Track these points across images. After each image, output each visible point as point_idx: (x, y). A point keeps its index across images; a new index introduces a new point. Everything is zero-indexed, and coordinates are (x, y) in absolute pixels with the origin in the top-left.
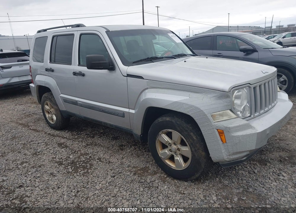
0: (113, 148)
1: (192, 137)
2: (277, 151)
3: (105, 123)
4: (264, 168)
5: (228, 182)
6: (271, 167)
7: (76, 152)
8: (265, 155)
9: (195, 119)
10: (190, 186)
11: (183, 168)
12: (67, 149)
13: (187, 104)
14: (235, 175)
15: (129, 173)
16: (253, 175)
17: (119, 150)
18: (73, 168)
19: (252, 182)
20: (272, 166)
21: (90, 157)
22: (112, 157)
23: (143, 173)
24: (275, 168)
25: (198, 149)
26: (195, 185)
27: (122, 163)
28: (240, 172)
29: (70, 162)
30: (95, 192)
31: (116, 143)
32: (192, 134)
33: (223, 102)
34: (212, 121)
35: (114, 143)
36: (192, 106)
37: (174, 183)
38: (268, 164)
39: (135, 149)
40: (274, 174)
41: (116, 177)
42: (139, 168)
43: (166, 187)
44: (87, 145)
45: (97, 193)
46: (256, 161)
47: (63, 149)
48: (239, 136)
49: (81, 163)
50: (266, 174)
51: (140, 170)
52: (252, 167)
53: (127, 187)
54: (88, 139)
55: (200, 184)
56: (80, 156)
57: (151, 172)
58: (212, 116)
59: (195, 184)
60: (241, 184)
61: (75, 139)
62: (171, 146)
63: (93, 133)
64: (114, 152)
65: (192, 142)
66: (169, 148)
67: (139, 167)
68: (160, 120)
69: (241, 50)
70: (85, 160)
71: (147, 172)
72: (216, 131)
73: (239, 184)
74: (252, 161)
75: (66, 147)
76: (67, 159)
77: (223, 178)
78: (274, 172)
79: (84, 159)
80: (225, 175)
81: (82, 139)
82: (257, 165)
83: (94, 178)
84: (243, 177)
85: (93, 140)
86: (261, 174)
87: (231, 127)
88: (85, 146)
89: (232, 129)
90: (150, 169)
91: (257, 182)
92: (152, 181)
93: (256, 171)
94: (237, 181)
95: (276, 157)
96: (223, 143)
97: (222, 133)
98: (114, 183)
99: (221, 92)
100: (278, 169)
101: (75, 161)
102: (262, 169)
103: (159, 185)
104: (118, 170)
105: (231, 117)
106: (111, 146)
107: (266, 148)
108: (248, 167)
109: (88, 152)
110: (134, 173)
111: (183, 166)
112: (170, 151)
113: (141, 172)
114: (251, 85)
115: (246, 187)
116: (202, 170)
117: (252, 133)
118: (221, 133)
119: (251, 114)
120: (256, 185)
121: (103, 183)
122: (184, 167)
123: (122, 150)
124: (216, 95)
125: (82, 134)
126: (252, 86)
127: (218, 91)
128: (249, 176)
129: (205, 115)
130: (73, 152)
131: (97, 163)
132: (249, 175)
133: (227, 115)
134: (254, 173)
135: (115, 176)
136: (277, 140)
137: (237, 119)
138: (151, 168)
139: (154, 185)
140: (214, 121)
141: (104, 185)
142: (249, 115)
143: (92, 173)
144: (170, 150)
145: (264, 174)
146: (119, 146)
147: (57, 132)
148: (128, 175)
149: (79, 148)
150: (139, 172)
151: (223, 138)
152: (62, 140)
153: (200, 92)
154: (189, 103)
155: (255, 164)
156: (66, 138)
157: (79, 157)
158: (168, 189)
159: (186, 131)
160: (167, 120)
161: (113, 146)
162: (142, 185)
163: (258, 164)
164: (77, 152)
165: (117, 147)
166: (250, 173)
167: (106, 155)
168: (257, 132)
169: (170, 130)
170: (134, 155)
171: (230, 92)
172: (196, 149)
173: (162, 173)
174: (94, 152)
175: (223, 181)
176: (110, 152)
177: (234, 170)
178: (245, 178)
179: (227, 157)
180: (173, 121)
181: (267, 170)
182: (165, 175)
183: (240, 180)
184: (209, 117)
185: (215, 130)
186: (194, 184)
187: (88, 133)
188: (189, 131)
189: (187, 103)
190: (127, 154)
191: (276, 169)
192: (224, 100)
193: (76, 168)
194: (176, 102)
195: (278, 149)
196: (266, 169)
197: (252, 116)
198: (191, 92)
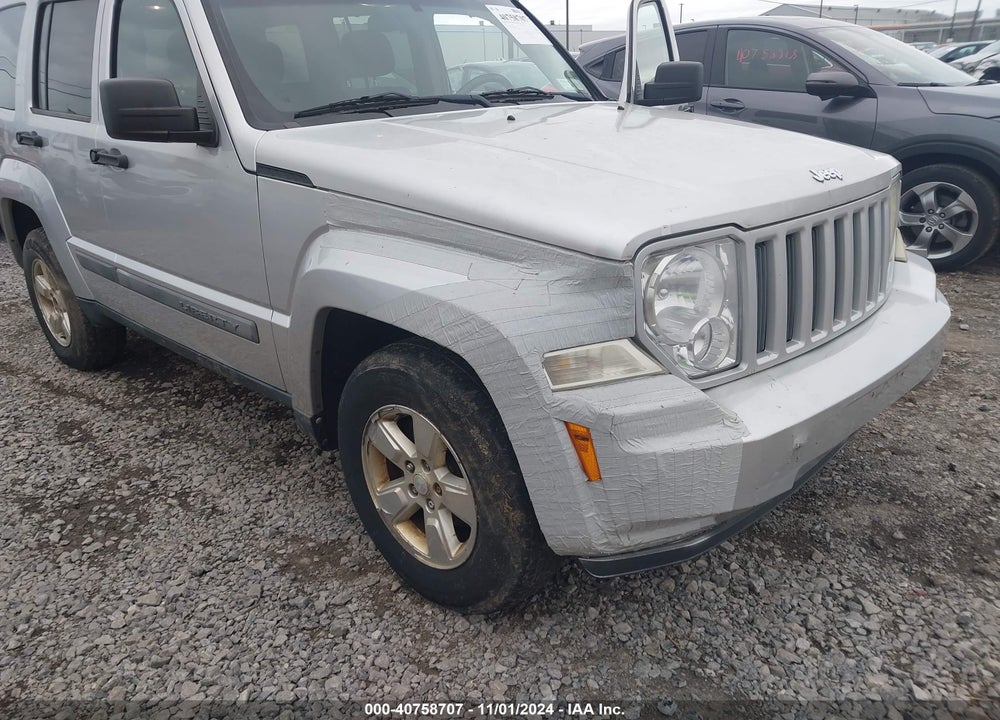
0: (250, 450)
1: (475, 445)
2: (868, 498)
3: (205, 358)
4: (798, 573)
5: (630, 629)
6: (824, 568)
7: (112, 463)
8: (818, 513)
9: (480, 372)
10: (474, 637)
11: (448, 563)
12: (82, 447)
13: (453, 308)
14: (670, 599)
15: (261, 565)
16: (743, 602)
17: (267, 463)
18: (69, 527)
19: (729, 635)
20: (833, 562)
21: (154, 485)
22: (229, 491)
23: (320, 565)
24: (840, 574)
25: (497, 497)
26: (494, 635)
27: (256, 520)
28: (694, 585)
29: (69, 500)
30: (97, 641)
31: (271, 432)
32: (474, 432)
33: (599, 306)
34: (542, 385)
35: (262, 431)
36: (469, 317)
37: (417, 618)
38: (818, 556)
39: (332, 463)
40: (829, 599)
41: (205, 579)
42: (310, 545)
43: (376, 634)
44: (164, 434)
45: (102, 646)
46: (776, 539)
47: (65, 449)
48: (654, 454)
49: (111, 507)
50: (795, 602)
51: (310, 552)
52: (750, 564)
53: (229, 622)
54: (176, 413)
55: (517, 629)
56: (117, 479)
57: (349, 565)
58: (547, 363)
59: (495, 630)
60: (683, 638)
61: (133, 406)
62: (413, 470)
63: (207, 386)
64: (249, 468)
65: (476, 465)
66: (408, 478)
67: (311, 540)
68: (371, 363)
69: (814, 89)
70: (129, 497)
71: (335, 563)
72: (560, 428)
73: (676, 637)
74: (756, 540)
75: (86, 437)
76: (65, 489)
77: (618, 609)
78: (829, 594)
79: (126, 493)
80: (631, 597)
81: (155, 411)
82: (773, 557)
83: (127, 573)
84: (700, 609)
85: (190, 416)
86: (776, 599)
87: (621, 417)
88: (152, 438)
89: (624, 425)
90: (348, 552)
91: (747, 636)
92: (335, 605)
93: (759, 585)
94: (668, 625)
95: (860, 526)
96: (589, 480)
97: (587, 440)
98: (189, 602)
99: (593, 260)
100: (850, 579)
101: (90, 499)
102: (788, 573)
103: (353, 624)
104: (228, 544)
105: (637, 370)
106: (247, 444)
107: (828, 482)
108: (734, 566)
109: (150, 466)
110: (285, 563)
111: (453, 554)
112: (412, 492)
113: (313, 563)
114: (744, 230)
115: (696, 655)
116: (516, 581)
117: (718, 443)
118: (580, 438)
119: (739, 358)
120: (737, 649)
121: (148, 602)
122: (456, 560)
123: (281, 462)
124: (570, 271)
125: (164, 389)
126: (750, 239)
127: (579, 256)
128: (725, 604)
129: (514, 360)
130: (101, 460)
131: (166, 512)
132: (728, 599)
133: (620, 360)
134: (752, 590)
135: (205, 572)
136: (884, 453)
137: (658, 379)
138: (354, 546)
139: (335, 622)
140: (553, 387)
141: (146, 611)
142: (730, 361)
143: (129, 553)
144: (411, 486)
145: (787, 601)
146: (278, 447)
147: (80, 379)
148: (256, 572)
149: (127, 446)
150: (305, 560)
151: (588, 457)
152: (82, 409)
153: (515, 256)
154: (457, 303)
155: (769, 552)
156: (102, 403)
157: (112, 485)
158: (382, 644)
159: (456, 418)
160: (394, 367)
161: (254, 443)
162: (291, 620)
163: (778, 553)
164: (117, 460)
165: (268, 450)
166: (735, 594)
167: (213, 480)
168: (746, 440)
169: (405, 410)
170: (318, 487)
171: (633, 260)
172: (490, 496)
173: (385, 573)
174: (174, 467)
175: (611, 621)
176: (232, 468)
177: (676, 572)
178: (704, 614)
179: (605, 541)
180: (412, 374)
181: (803, 583)
182: (395, 579)
183: (683, 622)
184: (533, 370)
185: (555, 422)
186: (491, 628)
187: (189, 386)
188: (464, 420)
189: (454, 302)
190: (291, 481)
191: (844, 578)
192: (603, 297)
193: (80, 527)
194: (413, 292)
195: (873, 492)
196: (803, 575)
197: (744, 367)
198: (482, 253)
